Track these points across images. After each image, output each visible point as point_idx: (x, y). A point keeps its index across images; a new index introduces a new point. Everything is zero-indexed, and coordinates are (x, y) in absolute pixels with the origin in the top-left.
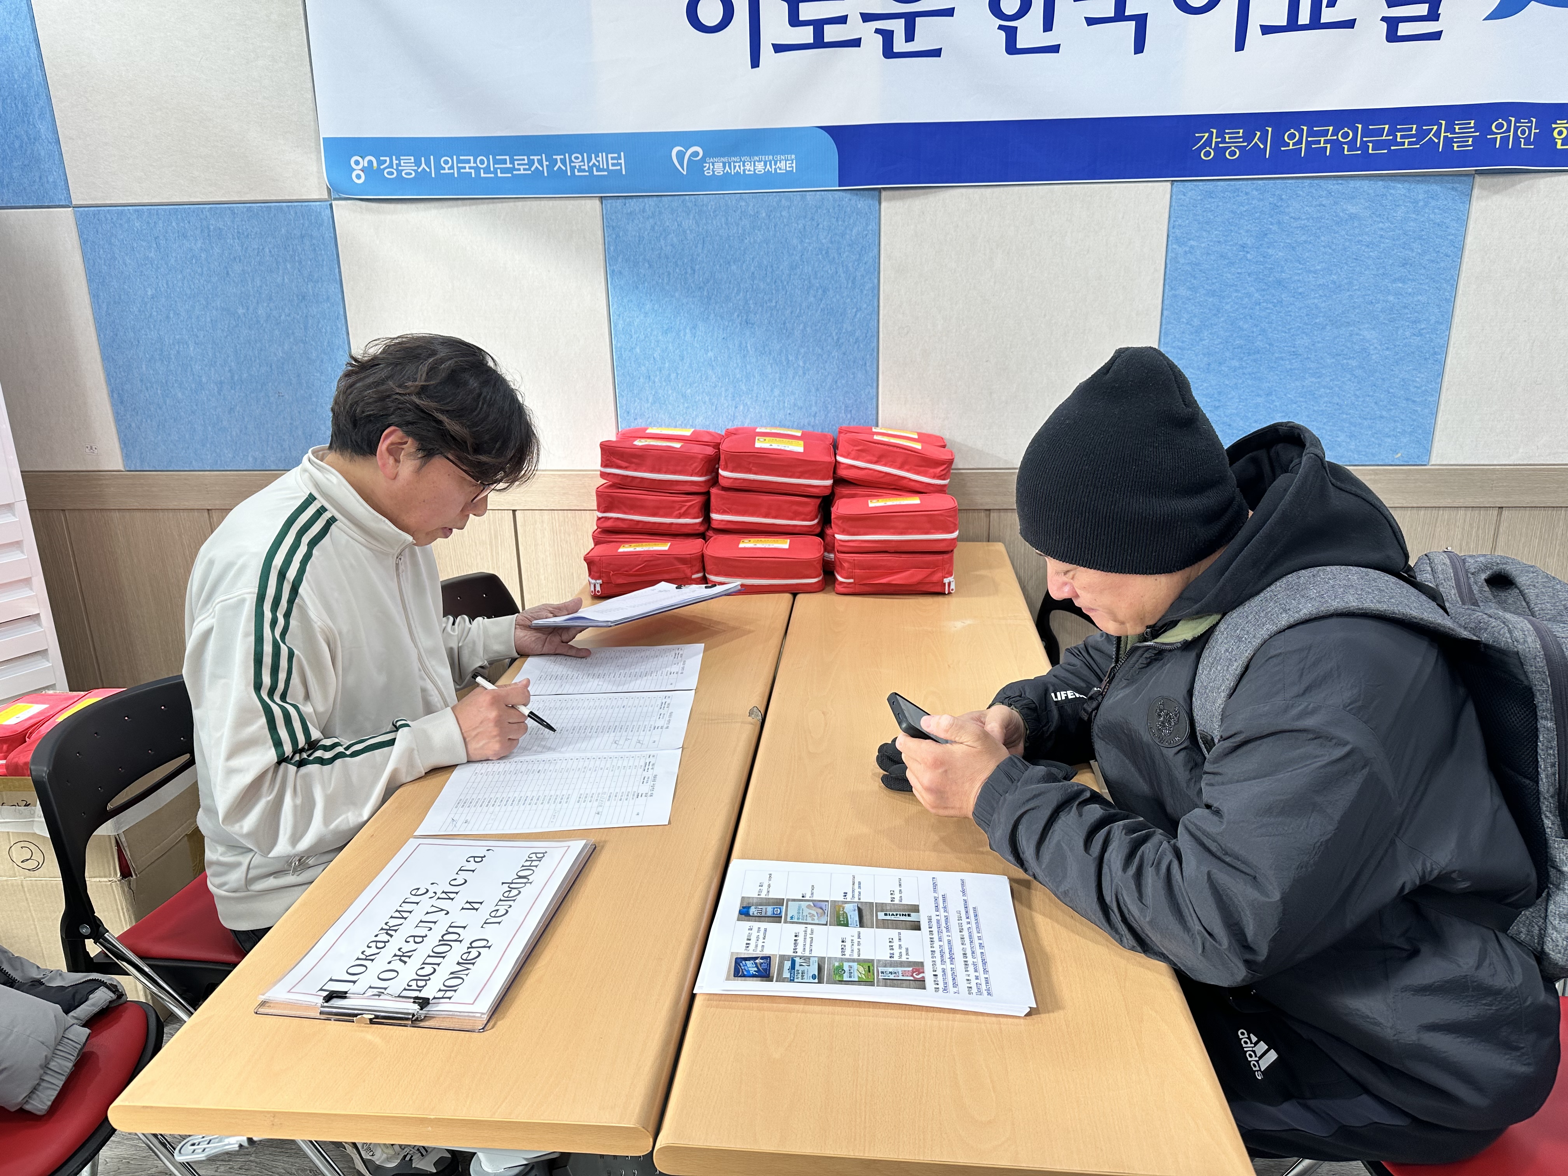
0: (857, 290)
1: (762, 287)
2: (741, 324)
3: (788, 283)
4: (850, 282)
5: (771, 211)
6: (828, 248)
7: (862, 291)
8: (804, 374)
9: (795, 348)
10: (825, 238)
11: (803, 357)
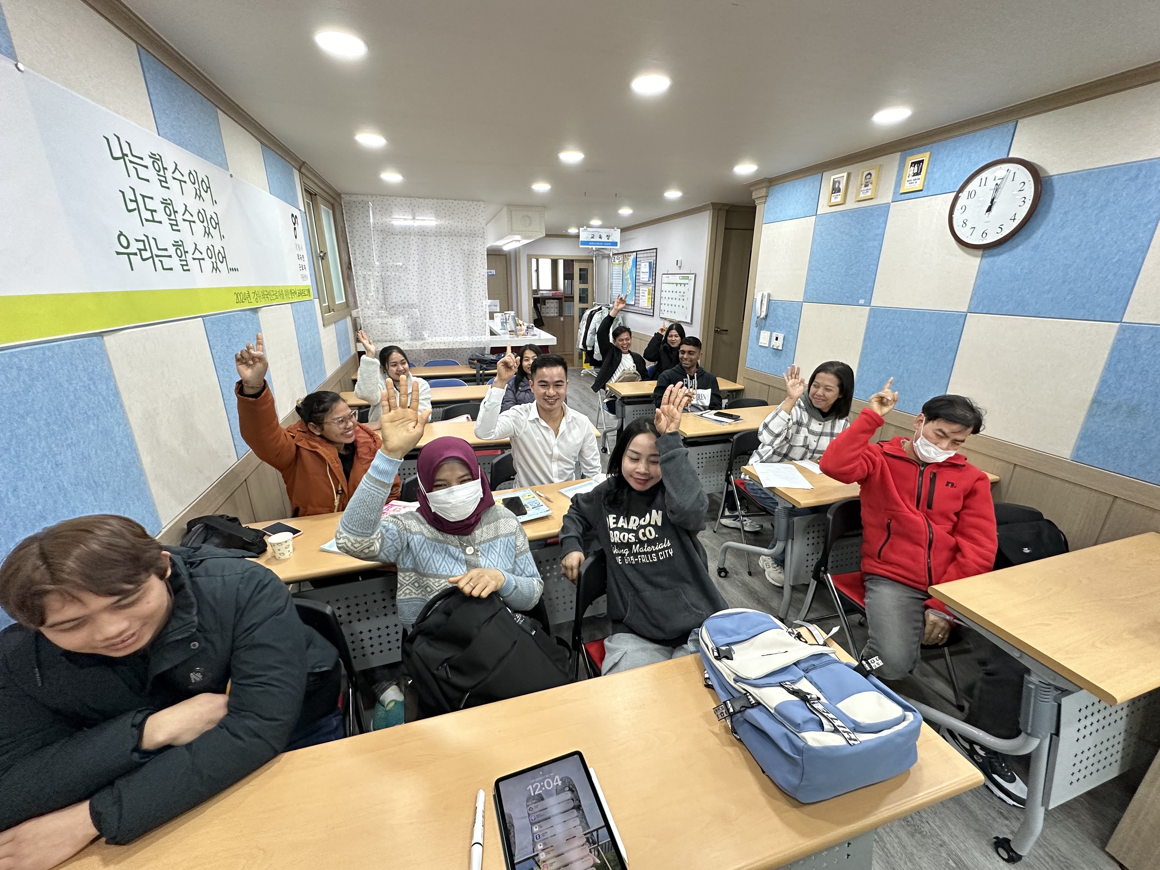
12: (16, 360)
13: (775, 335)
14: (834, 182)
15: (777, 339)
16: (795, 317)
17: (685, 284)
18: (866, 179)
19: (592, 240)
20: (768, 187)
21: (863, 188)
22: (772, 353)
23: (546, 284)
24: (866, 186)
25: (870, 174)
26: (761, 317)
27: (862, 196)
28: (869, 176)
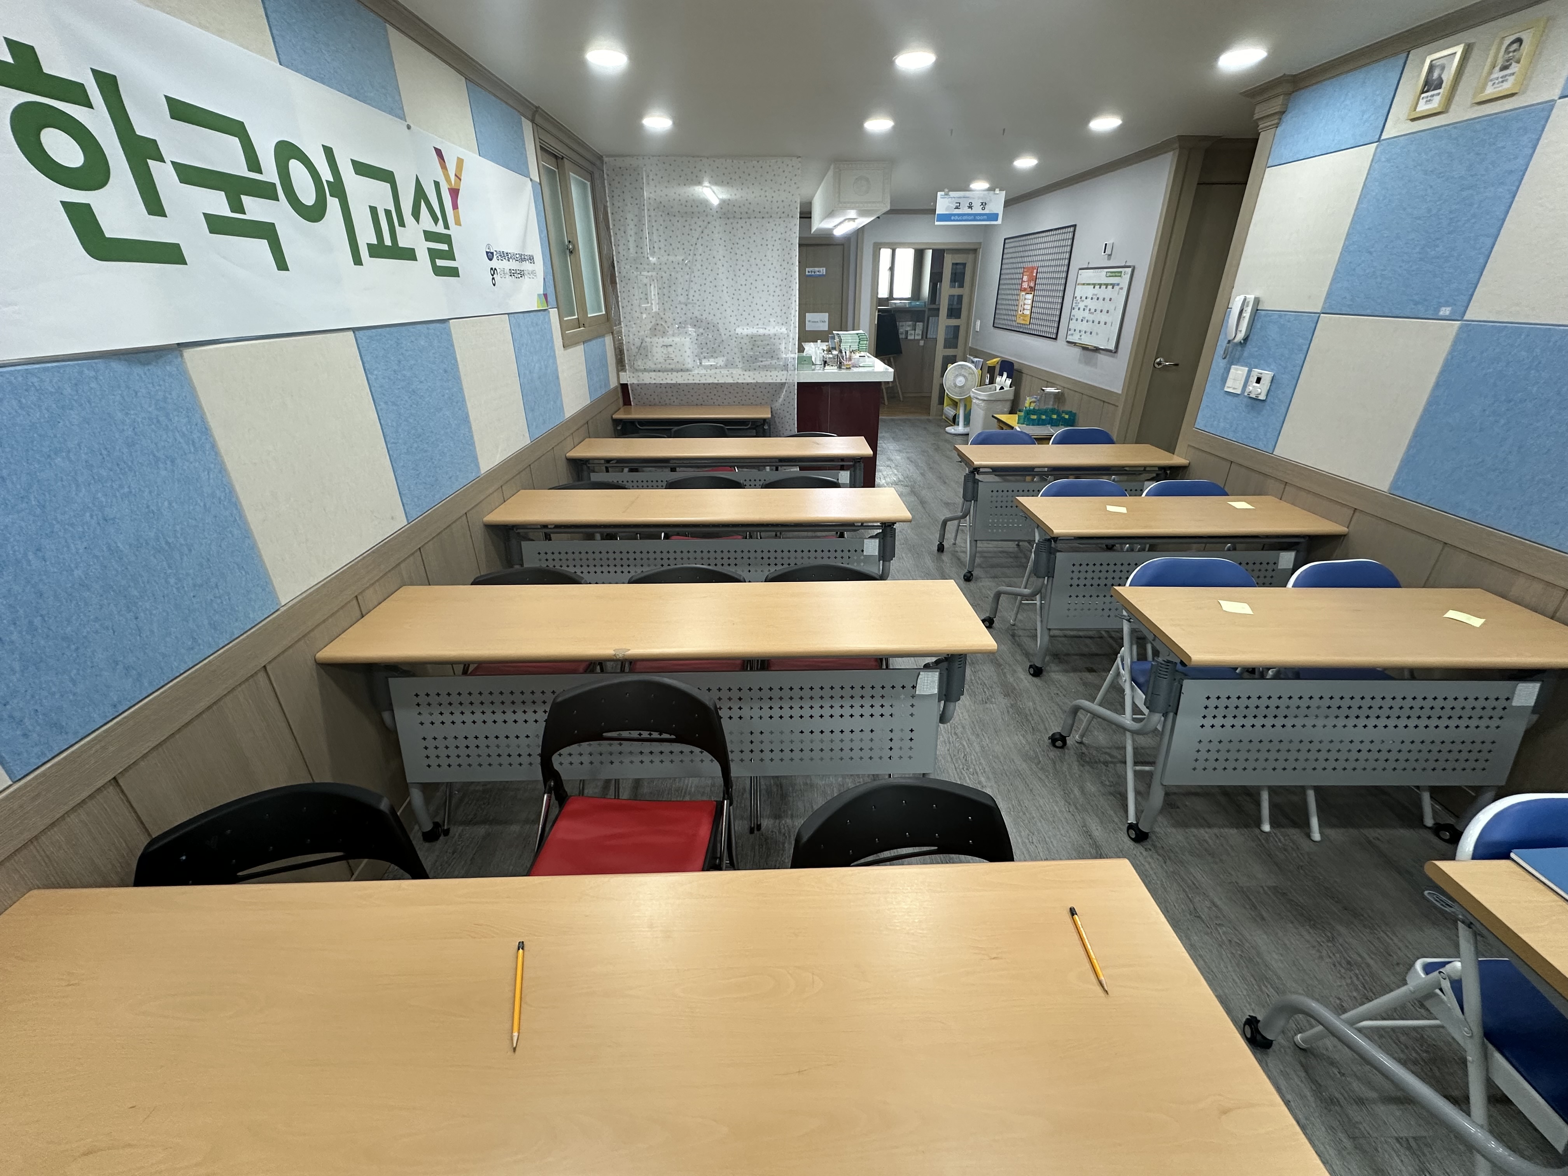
0: (200, 452)
1: (105, 474)
2: (99, 523)
3: (132, 462)
4: (191, 446)
5: (76, 385)
6: (157, 416)
7: (204, 452)
8: (190, 550)
9: (170, 528)
10: (150, 406)
11: (181, 534)
12: (35, 380)
13: (1256, 372)
14: (1431, 68)
15: (1258, 380)
16: (1301, 341)
17: (1113, 285)
18: (1507, 51)
19: (957, 211)
20: (1289, 94)
21: (1497, 74)
22: (1247, 406)
23: (903, 290)
24: (1504, 68)
25: (1519, 41)
26: (1237, 340)
27: (1490, 91)
28: (1515, 46)
